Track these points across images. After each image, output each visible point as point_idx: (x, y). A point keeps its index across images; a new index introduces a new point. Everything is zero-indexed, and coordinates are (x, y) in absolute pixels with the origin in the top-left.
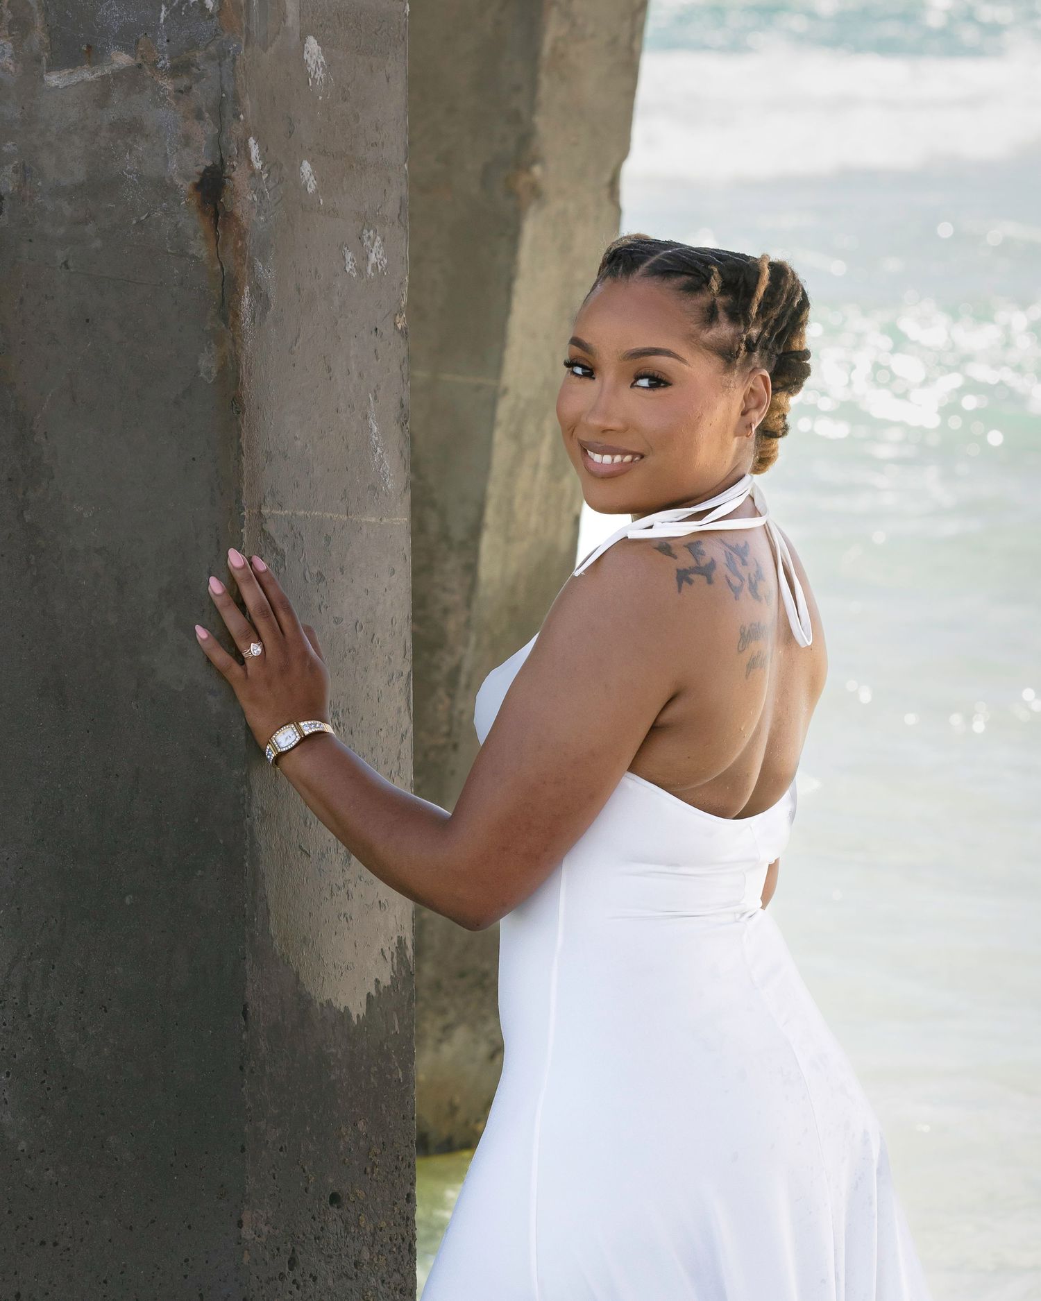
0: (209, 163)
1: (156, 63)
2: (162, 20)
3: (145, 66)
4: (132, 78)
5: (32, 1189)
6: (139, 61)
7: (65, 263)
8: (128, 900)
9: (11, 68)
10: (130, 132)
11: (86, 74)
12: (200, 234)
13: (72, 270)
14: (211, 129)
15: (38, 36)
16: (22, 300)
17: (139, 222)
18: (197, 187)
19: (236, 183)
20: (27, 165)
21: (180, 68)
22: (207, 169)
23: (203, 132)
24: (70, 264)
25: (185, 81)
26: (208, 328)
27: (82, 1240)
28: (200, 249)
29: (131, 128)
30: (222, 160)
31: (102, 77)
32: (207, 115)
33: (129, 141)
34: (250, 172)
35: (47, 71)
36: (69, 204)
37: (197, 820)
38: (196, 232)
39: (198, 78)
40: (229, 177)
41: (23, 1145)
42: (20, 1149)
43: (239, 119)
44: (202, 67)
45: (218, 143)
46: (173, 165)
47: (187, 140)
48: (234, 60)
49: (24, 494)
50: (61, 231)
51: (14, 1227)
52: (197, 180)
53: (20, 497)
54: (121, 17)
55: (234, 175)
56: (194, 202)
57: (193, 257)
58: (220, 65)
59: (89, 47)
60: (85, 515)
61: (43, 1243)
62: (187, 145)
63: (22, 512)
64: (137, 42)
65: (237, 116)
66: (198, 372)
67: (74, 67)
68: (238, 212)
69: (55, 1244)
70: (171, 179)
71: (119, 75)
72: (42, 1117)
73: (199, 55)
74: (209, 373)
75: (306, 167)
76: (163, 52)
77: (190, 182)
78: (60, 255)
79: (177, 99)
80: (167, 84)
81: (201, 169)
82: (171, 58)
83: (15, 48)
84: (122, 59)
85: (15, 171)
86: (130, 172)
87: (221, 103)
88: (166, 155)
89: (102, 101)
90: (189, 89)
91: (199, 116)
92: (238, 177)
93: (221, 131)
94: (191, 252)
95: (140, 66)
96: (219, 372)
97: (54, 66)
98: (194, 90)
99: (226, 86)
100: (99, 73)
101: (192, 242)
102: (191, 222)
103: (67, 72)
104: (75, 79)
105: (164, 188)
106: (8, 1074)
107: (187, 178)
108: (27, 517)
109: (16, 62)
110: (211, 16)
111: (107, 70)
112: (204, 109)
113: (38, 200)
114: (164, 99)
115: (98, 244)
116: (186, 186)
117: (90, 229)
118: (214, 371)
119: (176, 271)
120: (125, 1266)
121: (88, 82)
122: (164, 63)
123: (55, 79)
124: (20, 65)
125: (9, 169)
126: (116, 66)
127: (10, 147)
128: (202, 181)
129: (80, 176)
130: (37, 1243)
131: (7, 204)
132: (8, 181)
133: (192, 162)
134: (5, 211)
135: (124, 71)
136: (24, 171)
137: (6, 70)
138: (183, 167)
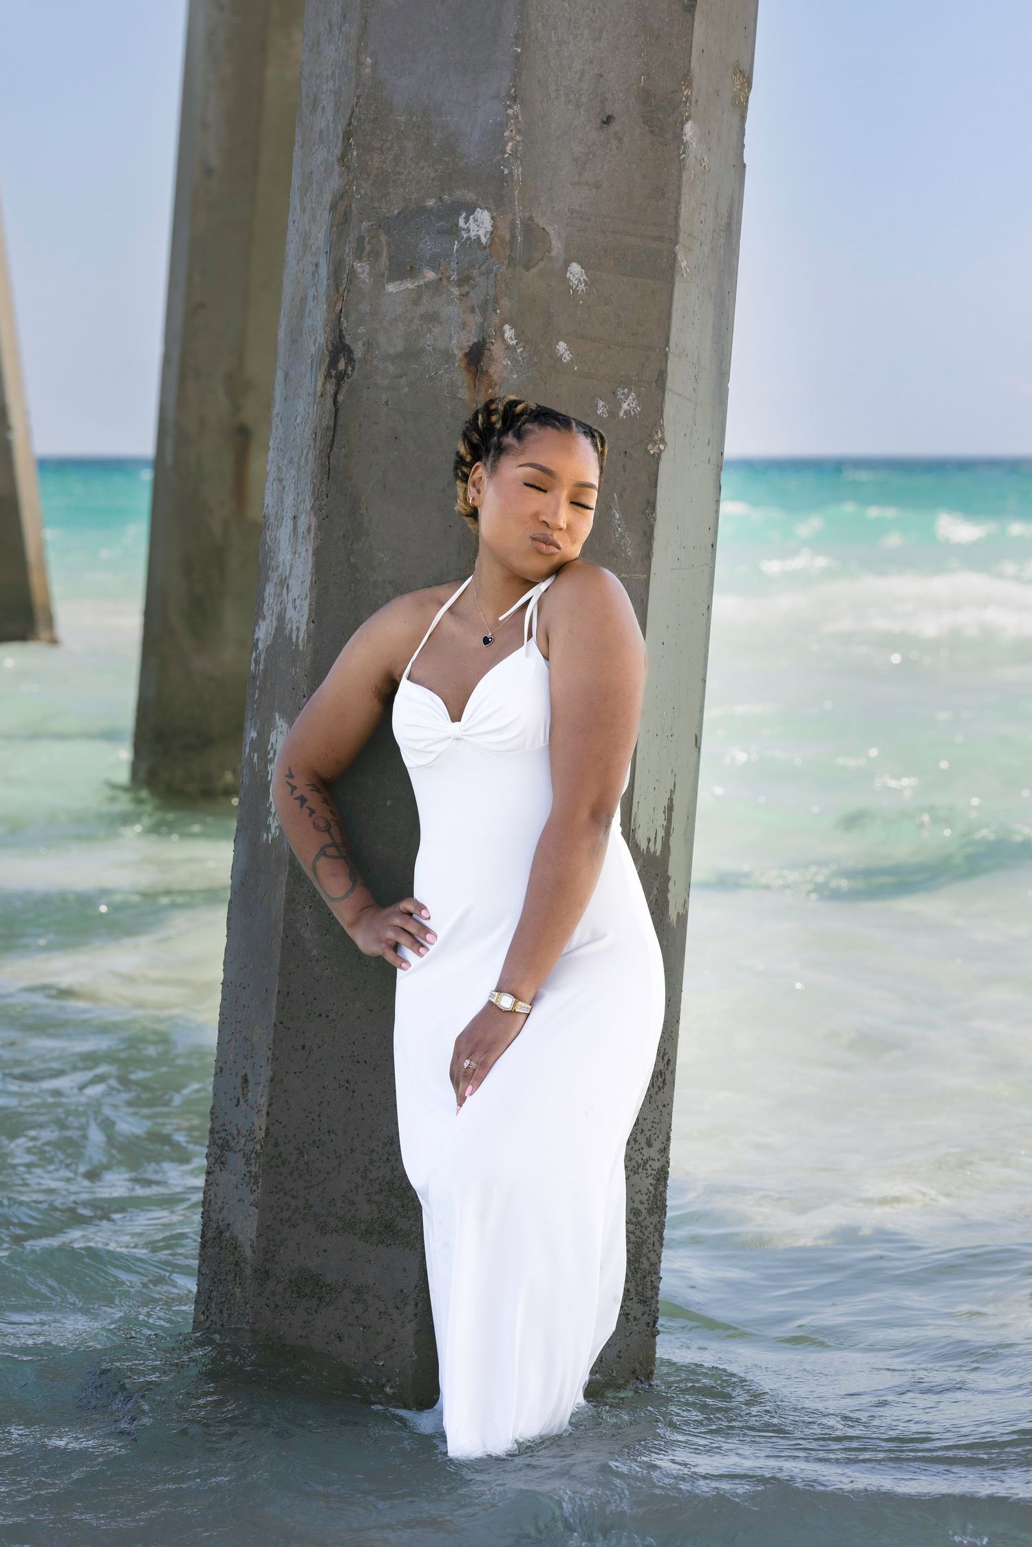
0: (476, 340)
1: (450, 277)
2: (455, 251)
3: (444, 280)
4: (435, 287)
5: (317, 981)
6: (440, 276)
7: (387, 402)
9: (367, 281)
10: (431, 320)
11: (409, 285)
12: (465, 385)
13: (390, 406)
14: (479, 319)
15: (384, 261)
16: (360, 425)
17: (430, 377)
18: (466, 355)
19: (493, 353)
20: (370, 341)
21: (464, 280)
22: (474, 344)
23: (474, 320)
24: (390, 403)
25: (466, 289)
27: (342, 1015)
28: (464, 393)
29: (432, 318)
30: (484, 338)
31: (418, 286)
32: (477, 310)
33: (430, 326)
34: (505, 347)
35: (387, 283)
36: (392, 365)
38: (463, 384)
39: (473, 287)
40: (489, 350)
41: (315, 952)
42: (313, 954)
43: (496, 313)
44: (477, 280)
45: (482, 328)
46: (454, 342)
47: (464, 325)
48: (496, 275)
49: (351, 545)
50: (387, 382)
51: (305, 1004)
52: (467, 351)
53: (349, 547)
54: (431, 249)
55: (492, 348)
56: (463, 365)
57: (460, 399)
58: (487, 279)
59: (411, 267)
60: (385, 560)
61: (320, 1015)
62: (463, 329)
63: (349, 557)
64: (439, 265)
65: (495, 311)
67: (402, 280)
68: (491, 371)
69: (327, 1016)
70: (452, 350)
71: (427, 285)
72: (327, 936)
73: (475, 272)
75: (562, 346)
76: (453, 270)
77: (463, 352)
78: (384, 397)
79: (460, 299)
80: (455, 291)
81: (471, 344)
82: (458, 274)
83: (370, 269)
84: (430, 275)
85: (364, 345)
86: (428, 346)
87: (486, 302)
88: (451, 335)
89: (416, 302)
90: (468, 293)
91: (473, 311)
92: (496, 349)
93: (484, 320)
94: (459, 396)
95: (440, 279)
97: (391, 279)
98: (471, 294)
99: (490, 292)
100: (416, 284)
101: (460, 390)
102: (461, 377)
103: (398, 283)
104: (403, 287)
105: (447, 356)
106: (310, 907)
107: (461, 349)
108: (352, 560)
109: (371, 277)
110: (485, 248)
111: (421, 282)
112: (476, 307)
113: (375, 362)
114: (453, 300)
115: (406, 390)
116: (459, 354)
117: (403, 381)
119: (449, 408)
120: (366, 1033)
121: (410, 290)
122: (454, 277)
123: (391, 288)
124: (372, 279)
125: (360, 343)
126: (427, 279)
127: (362, 330)
128: (470, 351)
129: (400, 348)
130: (317, 1014)
131: (357, 365)
132: (358, 351)
133: (468, 339)
134: (356, 369)
135: (431, 282)
136: (369, 345)
137: (364, 282)
138: (460, 342)
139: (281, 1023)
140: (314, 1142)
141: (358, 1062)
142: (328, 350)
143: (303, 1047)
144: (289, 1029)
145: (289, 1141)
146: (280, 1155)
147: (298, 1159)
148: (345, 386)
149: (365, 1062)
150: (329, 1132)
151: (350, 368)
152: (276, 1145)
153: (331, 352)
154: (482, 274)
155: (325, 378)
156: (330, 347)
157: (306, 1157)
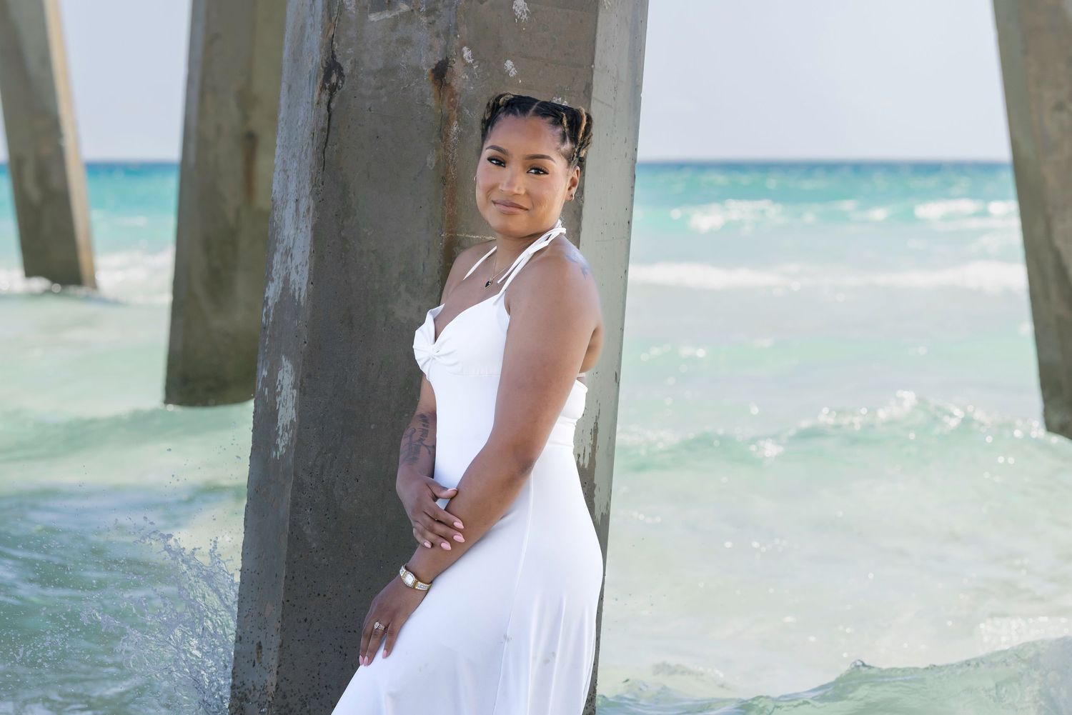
0: (440, 59)
1: (420, 9)
3: (415, 11)
4: (408, 17)
5: (316, 567)
6: (412, 8)
7: (370, 109)
8: (372, 427)
9: (354, 12)
10: (405, 44)
11: (387, 15)
12: (432, 95)
13: (373, 112)
14: (443, 42)
16: (349, 127)
17: (404, 88)
18: (433, 71)
19: (455, 70)
20: (357, 60)
21: (431, 11)
22: (439, 62)
23: (439, 44)
24: (372, 109)
25: (432, 18)
26: (433, 142)
27: (336, 594)
28: (431, 102)
29: (406, 42)
30: (447, 58)
31: (394, 16)
32: (442, 35)
33: (404, 48)
34: (463, 64)
35: (370, 13)
36: (374, 79)
37: (407, 388)
38: (430, 93)
39: (439, 17)
40: (451, 67)
41: (314, 545)
43: (457, 38)
44: (441, 11)
45: (445, 49)
46: (423, 60)
47: (431, 48)
48: (457, 7)
49: (342, 222)
50: (370, 92)
51: (306, 585)
52: (433, 68)
53: (341, 224)
55: (454, 65)
56: (431, 78)
57: (428, 106)
58: (450, 10)
60: (369, 234)
61: (319, 595)
62: (431, 50)
63: (340, 232)
65: (456, 35)
66: (426, 163)
67: (381, 11)
68: (453, 84)
69: (325, 596)
70: (422, 67)
71: (402, 15)
72: (324, 532)
73: (440, 5)
74: (431, 164)
75: (509, 64)
76: (423, 4)
77: (430, 69)
78: (368, 104)
79: (428, 27)
80: (424, 20)
81: (436, 62)
82: (426, 7)
84: (404, 7)
85: (351, 63)
86: (403, 64)
87: (448, 29)
88: (421, 55)
89: (393, 29)
90: (434, 21)
91: (438, 36)
92: (457, 66)
93: (447, 43)
94: (428, 103)
95: (412, 10)
96: (436, 164)
97: (374, 10)
98: (437, 23)
99: (451, 21)
100: (393, 15)
101: (428, 99)
102: (429, 89)
103: (379, 13)
104: (382, 17)
105: (418, 71)
106: (311, 510)
107: (429, 66)
108: (343, 234)
111: (397, 13)
112: (440, 33)
113: (360, 77)
114: (422, 27)
115: (385, 99)
116: (428, 70)
117: (383, 92)
118: (434, 163)
119: (420, 113)
120: (355, 609)
121: (388, 19)
122: (423, 9)
123: (373, 17)
124: (358, 10)
125: (348, 62)
126: (401, 11)
127: (350, 51)
128: (436, 68)
129: (380, 65)
130: (316, 594)
131: (346, 79)
132: (347, 68)
133: (432, 59)
134: (345, 83)
135: (405, 13)
136: (355, 63)
137: (351, 13)
138: (427, 61)
139: (288, 601)
140: (315, 695)
141: (349, 632)
142: (323, 67)
143: (306, 620)
144: (294, 606)
145: (295, 695)
146: (287, 705)
147: (302, 708)
148: (337, 95)
149: (355, 631)
150: (326, 687)
151: (340, 82)
152: (284, 697)
153: (325, 69)
154: (445, 6)
155: (321, 90)
156: (325, 66)
157: (308, 707)
